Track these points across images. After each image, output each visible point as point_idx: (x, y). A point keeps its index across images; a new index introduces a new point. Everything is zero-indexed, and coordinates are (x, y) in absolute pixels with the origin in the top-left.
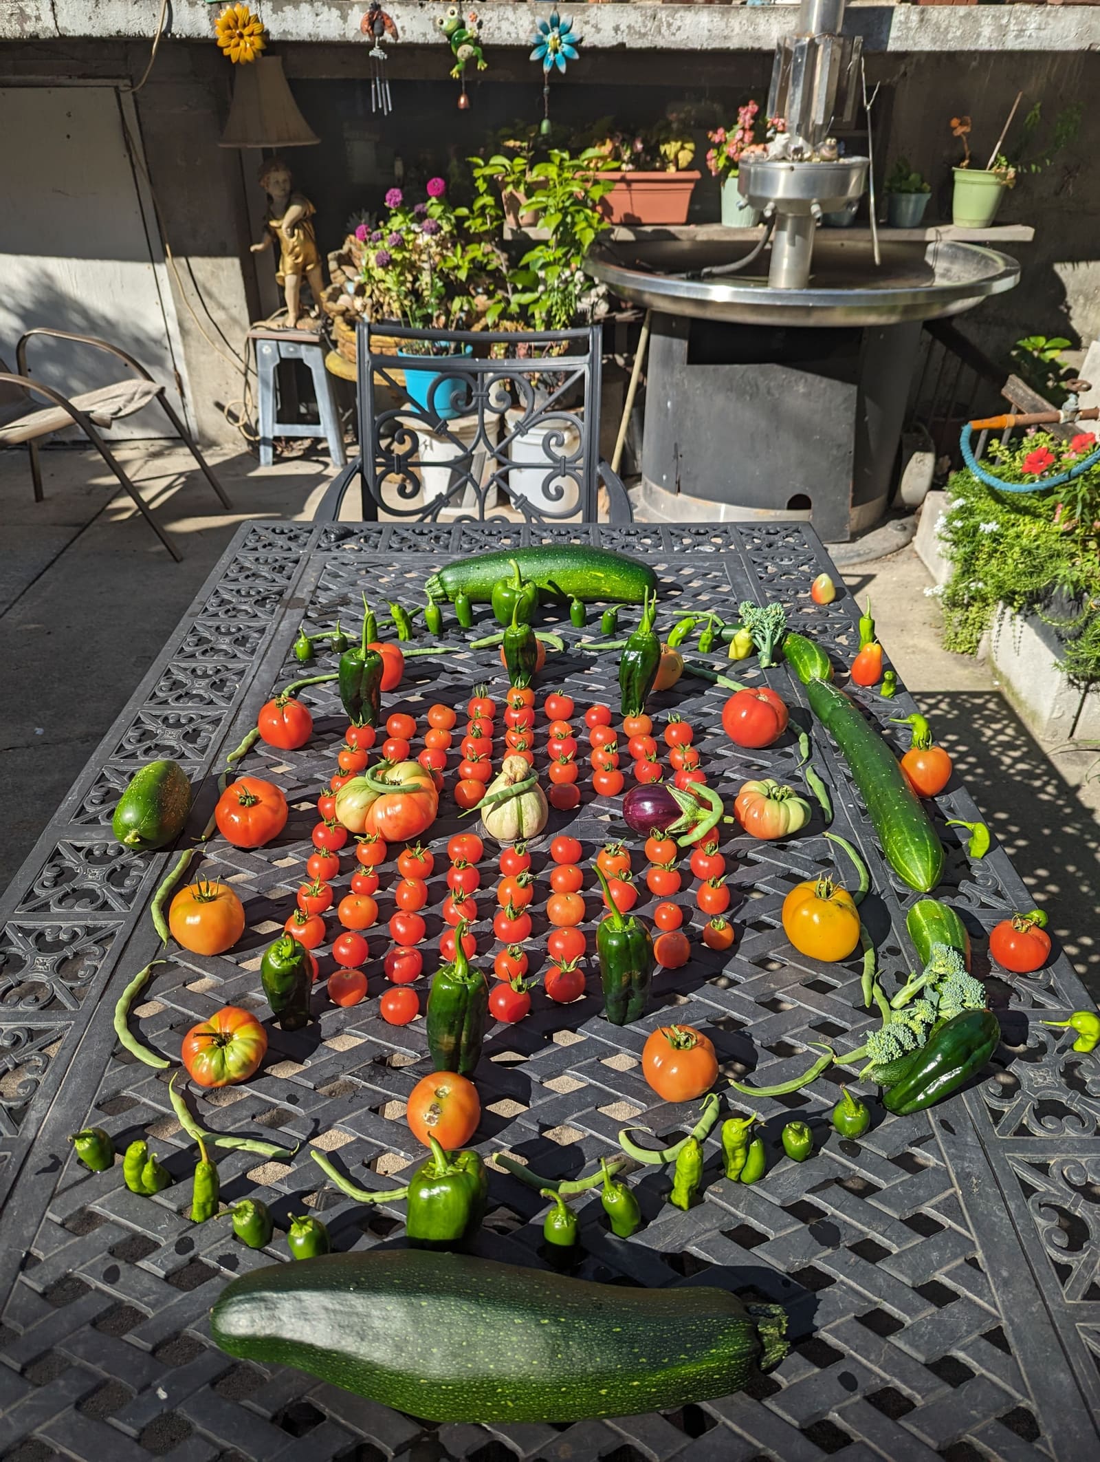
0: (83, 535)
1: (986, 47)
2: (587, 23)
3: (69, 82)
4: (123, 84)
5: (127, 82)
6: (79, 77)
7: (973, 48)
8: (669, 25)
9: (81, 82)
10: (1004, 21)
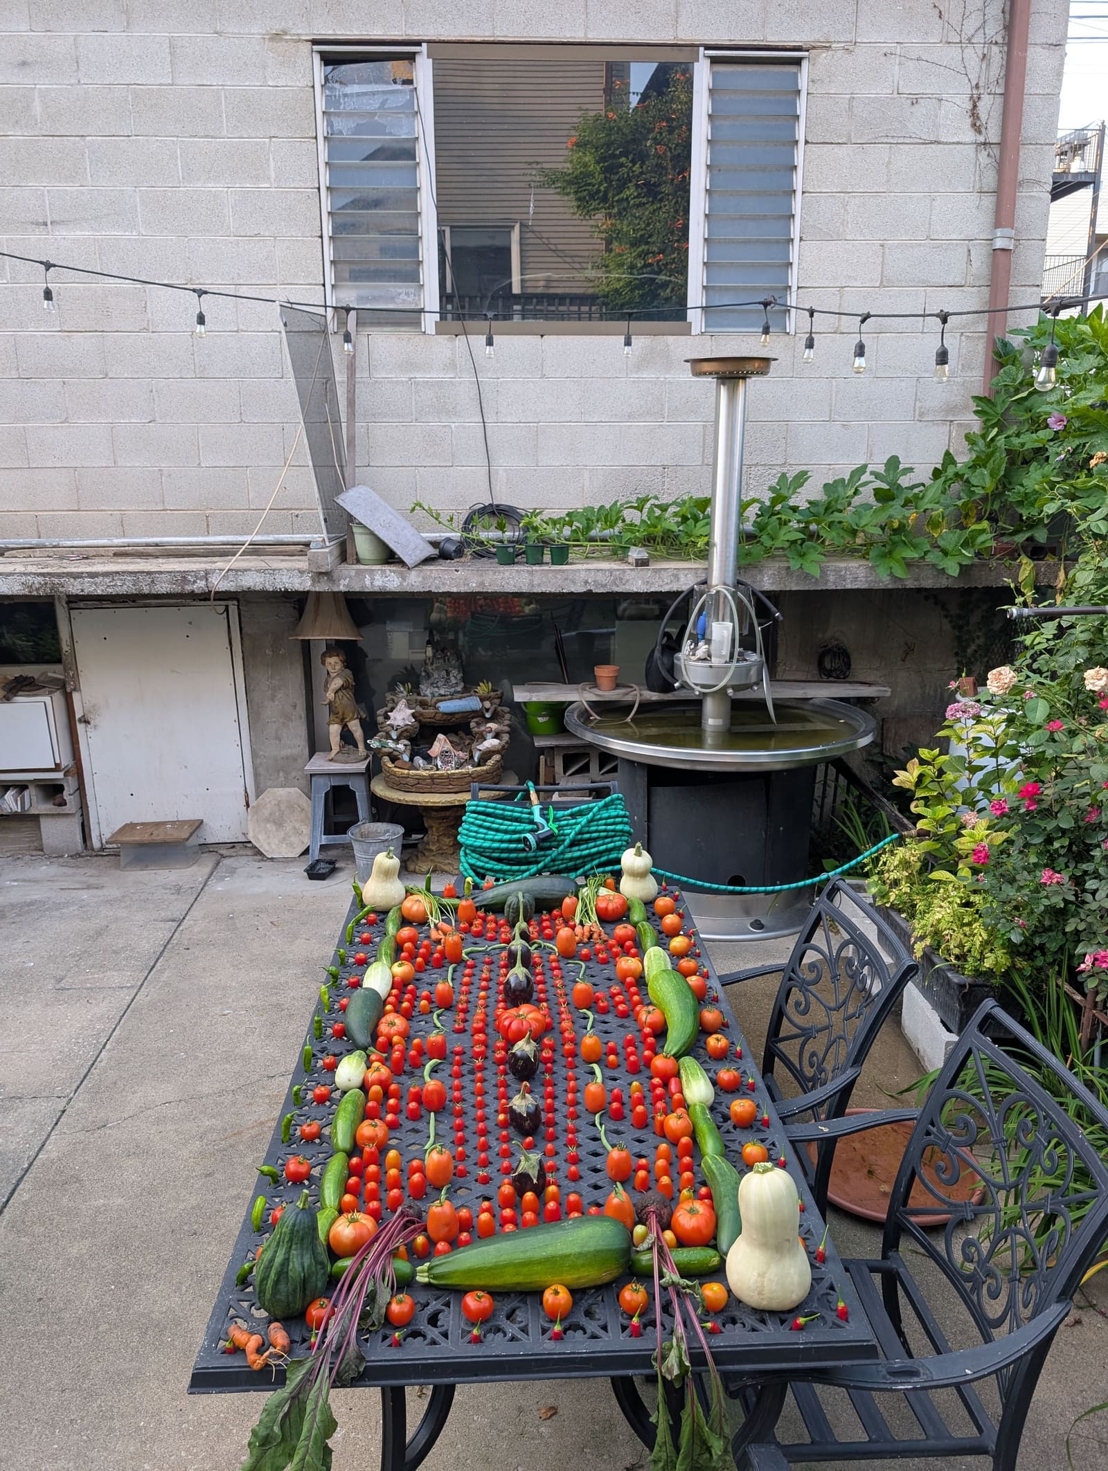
0: (181, 928)
1: (834, 588)
2: (566, 579)
3: (194, 603)
4: (230, 603)
5: (236, 603)
6: (201, 600)
7: (824, 588)
8: (621, 579)
9: (202, 603)
10: (843, 573)
